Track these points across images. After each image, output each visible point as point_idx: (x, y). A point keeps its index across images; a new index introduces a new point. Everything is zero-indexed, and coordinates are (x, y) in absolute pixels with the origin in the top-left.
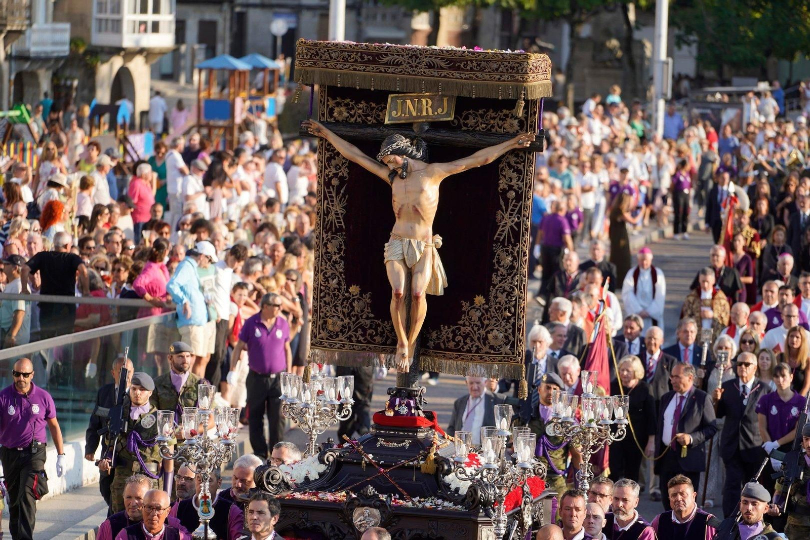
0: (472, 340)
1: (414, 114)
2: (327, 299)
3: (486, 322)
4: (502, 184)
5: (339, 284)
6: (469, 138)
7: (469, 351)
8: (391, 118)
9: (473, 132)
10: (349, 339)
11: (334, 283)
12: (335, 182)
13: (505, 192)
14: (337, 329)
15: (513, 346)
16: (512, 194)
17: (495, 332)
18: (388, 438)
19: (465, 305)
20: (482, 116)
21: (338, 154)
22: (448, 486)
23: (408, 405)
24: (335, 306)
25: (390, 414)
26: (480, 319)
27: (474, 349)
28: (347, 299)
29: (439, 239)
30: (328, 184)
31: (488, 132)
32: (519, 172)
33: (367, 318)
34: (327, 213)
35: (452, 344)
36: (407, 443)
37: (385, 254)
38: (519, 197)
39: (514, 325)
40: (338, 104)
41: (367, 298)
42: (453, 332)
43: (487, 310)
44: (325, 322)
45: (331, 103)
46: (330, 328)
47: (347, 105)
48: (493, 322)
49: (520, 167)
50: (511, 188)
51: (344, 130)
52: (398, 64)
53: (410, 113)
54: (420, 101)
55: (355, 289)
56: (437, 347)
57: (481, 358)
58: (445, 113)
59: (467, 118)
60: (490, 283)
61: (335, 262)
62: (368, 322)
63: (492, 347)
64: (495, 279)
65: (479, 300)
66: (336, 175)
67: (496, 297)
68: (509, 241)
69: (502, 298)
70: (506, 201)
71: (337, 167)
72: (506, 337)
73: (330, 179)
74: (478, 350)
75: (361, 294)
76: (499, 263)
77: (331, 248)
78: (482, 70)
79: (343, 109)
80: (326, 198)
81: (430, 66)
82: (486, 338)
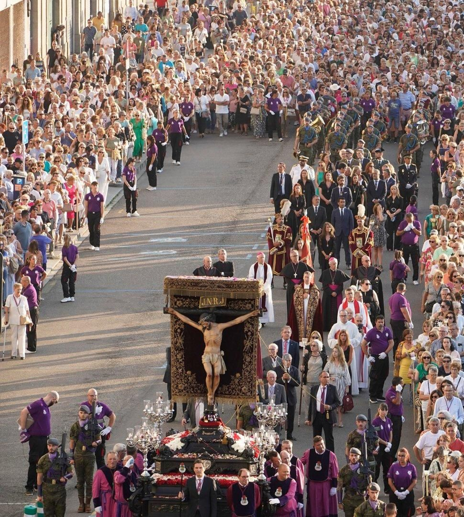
0: (235, 390)
1: (211, 304)
2: (178, 377)
3: (241, 383)
4: (246, 329)
5: (182, 370)
6: (233, 312)
7: (234, 395)
8: (201, 306)
9: (233, 310)
10: (188, 392)
11: (180, 370)
12: (179, 331)
13: (247, 332)
14: (182, 388)
15: (251, 393)
16: (249, 333)
17: (244, 387)
18: (206, 431)
19: (233, 377)
20: (237, 303)
21: (180, 319)
22: (233, 449)
23: (213, 417)
24: (181, 380)
25: (206, 421)
26: (238, 382)
27: (236, 394)
28: (186, 376)
29: (223, 353)
30: (176, 331)
31: (239, 310)
32: (252, 325)
33: (195, 383)
34: (176, 343)
35: (227, 392)
36: (214, 433)
37: (203, 360)
38: (252, 334)
39: (252, 384)
40: (178, 300)
41: (194, 375)
42: (228, 387)
43: (241, 379)
44: (177, 386)
45: (175, 300)
46: (180, 388)
47: (182, 300)
48: (244, 383)
49: (253, 323)
50: (249, 331)
51: (182, 311)
52: (206, 286)
53: (209, 303)
54: (213, 299)
55: (189, 372)
56: (222, 393)
57: (239, 397)
58: (223, 303)
59: (231, 304)
60: (242, 368)
61: (181, 362)
62: (195, 385)
63: (243, 393)
64: (244, 367)
65: (238, 375)
66: (179, 328)
67: (245, 374)
68: (249, 352)
69: (247, 374)
70: (248, 336)
71: (179, 325)
72: (249, 389)
73: (177, 330)
74: (238, 394)
75: (192, 374)
76: (245, 360)
77: (179, 357)
78: (240, 288)
79: (180, 302)
80: (175, 337)
81: (219, 287)
82: (241, 390)
